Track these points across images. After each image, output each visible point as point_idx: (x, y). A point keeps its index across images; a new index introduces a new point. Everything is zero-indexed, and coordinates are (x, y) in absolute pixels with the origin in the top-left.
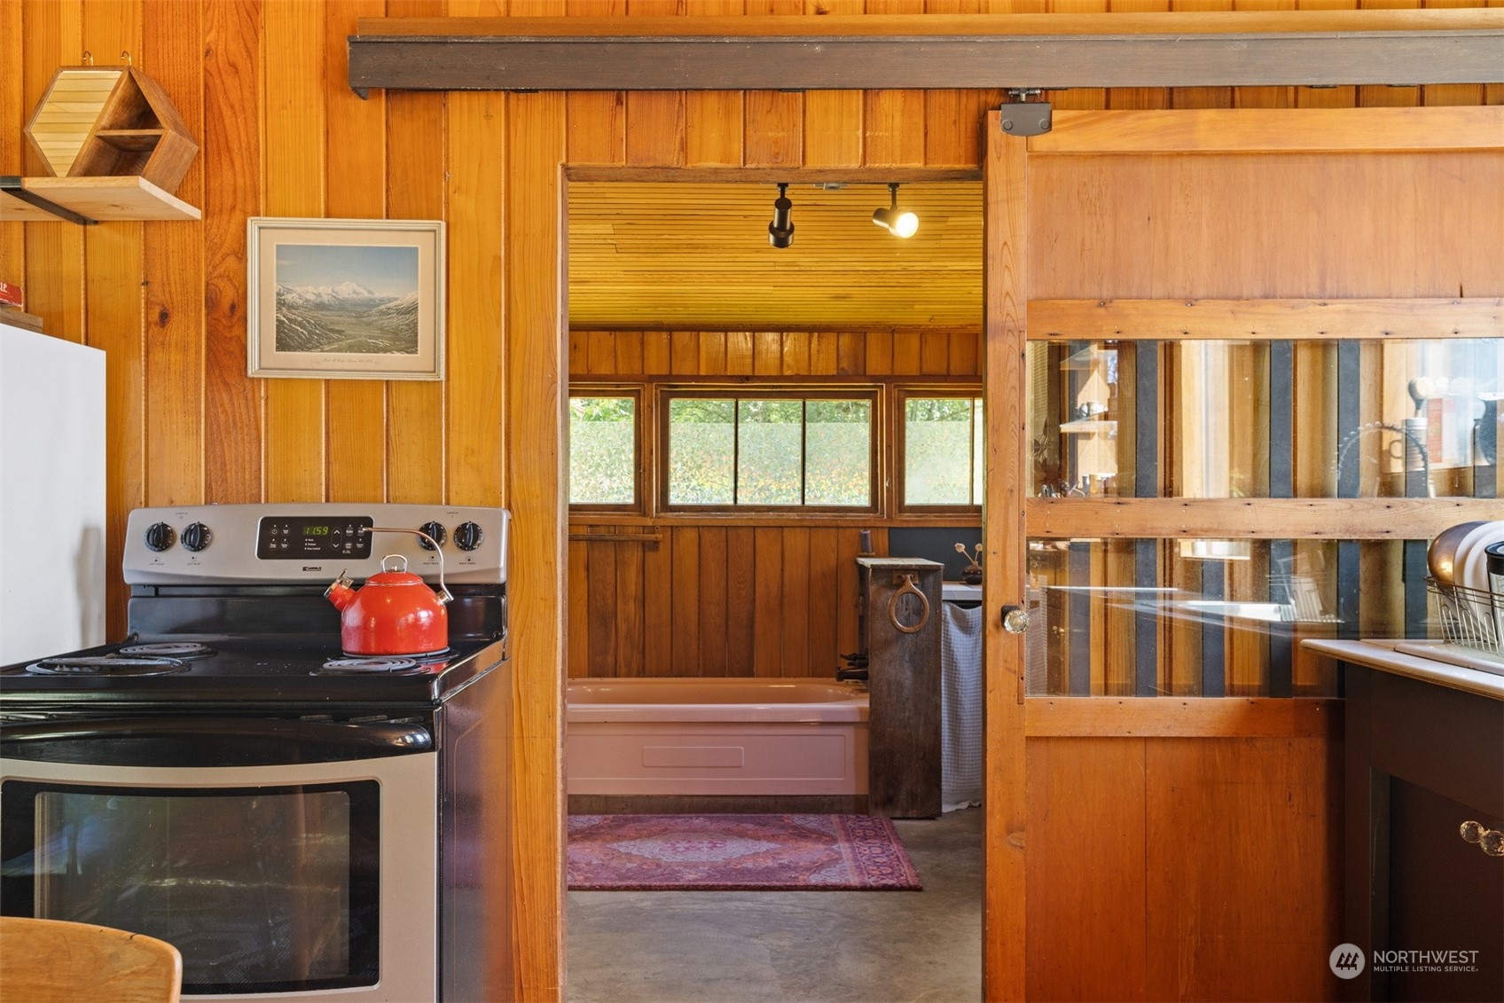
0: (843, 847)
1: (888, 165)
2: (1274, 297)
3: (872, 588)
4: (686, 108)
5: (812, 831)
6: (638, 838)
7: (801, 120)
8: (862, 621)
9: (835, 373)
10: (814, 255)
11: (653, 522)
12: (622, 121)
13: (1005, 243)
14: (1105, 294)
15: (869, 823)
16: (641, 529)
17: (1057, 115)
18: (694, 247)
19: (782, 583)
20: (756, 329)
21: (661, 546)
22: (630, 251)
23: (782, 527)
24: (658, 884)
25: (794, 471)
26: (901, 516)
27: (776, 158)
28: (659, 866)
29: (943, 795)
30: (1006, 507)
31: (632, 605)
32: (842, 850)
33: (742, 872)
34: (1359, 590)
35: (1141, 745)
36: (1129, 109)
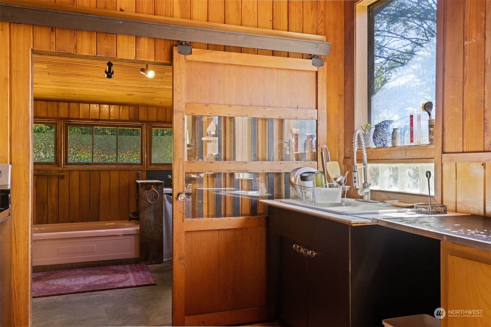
0: (130, 275)
1: (143, 60)
2: (252, 106)
3: (141, 190)
4: (76, 35)
5: (119, 271)
6: (56, 279)
7: (115, 43)
8: (137, 201)
9: (128, 119)
10: (121, 81)
11: (62, 169)
12: (53, 37)
13: (179, 86)
14: (207, 102)
15: (140, 267)
16: (57, 171)
17: (193, 50)
18: (78, 75)
19: (110, 189)
20: (100, 103)
21: (65, 177)
22: (54, 74)
23: (110, 170)
24: (64, 292)
25: (114, 152)
26: (150, 167)
27: (107, 54)
28: (65, 287)
29: (164, 256)
30: (179, 164)
31: (54, 198)
32: (130, 276)
33: (96, 286)
34: (274, 186)
35: (217, 232)
36: (213, 50)
